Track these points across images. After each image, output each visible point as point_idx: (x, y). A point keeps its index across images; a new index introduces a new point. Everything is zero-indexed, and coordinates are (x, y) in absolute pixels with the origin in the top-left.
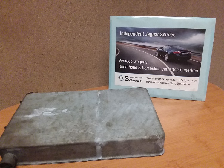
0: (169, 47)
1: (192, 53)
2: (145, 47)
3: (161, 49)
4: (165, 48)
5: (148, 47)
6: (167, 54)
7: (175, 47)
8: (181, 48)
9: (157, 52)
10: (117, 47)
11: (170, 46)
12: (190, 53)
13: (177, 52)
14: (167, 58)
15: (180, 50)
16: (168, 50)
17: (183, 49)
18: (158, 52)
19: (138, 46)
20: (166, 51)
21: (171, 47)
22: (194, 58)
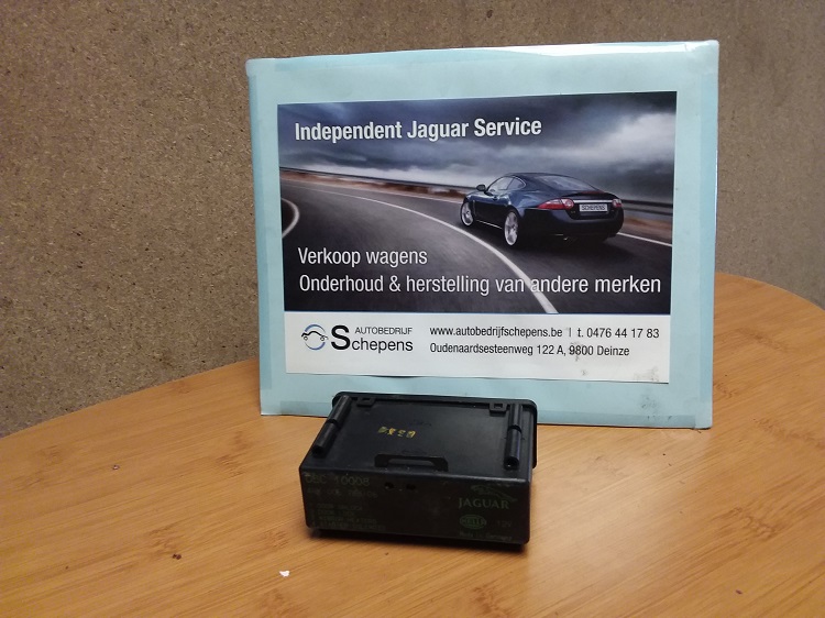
0: (517, 183)
1: (623, 205)
2: (410, 187)
3: (482, 195)
4: (501, 188)
5: (423, 188)
6: (512, 215)
7: (546, 179)
8: (573, 182)
9: (466, 208)
10: (286, 193)
11: (520, 176)
12: (616, 202)
13: (556, 202)
14: (513, 233)
15: (569, 195)
16: (514, 196)
17: (582, 187)
18: (471, 207)
19: (381, 183)
20: (506, 201)
21: (529, 181)
22: (633, 227)
